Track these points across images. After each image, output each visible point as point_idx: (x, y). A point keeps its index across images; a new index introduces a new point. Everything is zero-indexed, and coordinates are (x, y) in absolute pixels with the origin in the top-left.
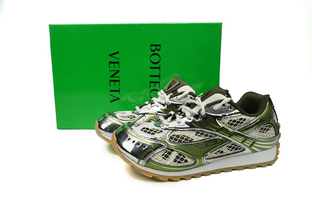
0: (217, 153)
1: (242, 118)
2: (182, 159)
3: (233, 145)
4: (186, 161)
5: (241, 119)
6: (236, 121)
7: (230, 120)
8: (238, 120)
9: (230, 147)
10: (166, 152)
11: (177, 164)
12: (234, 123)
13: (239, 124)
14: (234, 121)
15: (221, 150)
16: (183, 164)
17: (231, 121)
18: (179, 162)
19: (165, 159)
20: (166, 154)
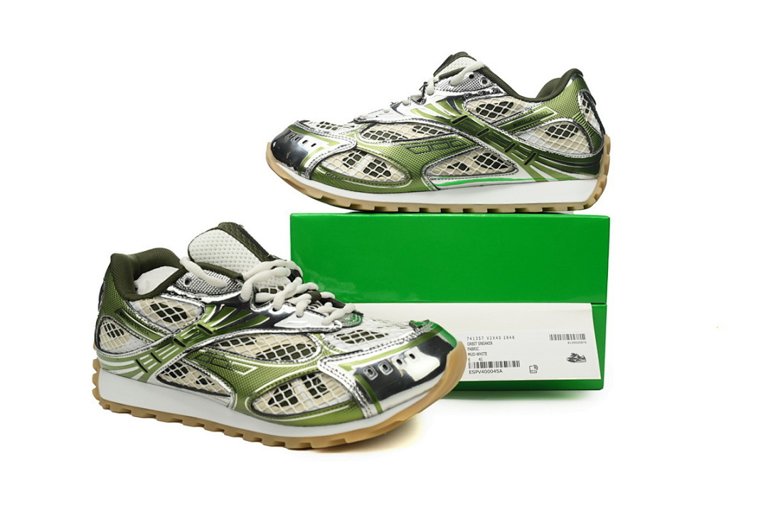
0: (453, 168)
1: (507, 101)
2: (380, 169)
3: (488, 155)
4: (388, 174)
5: (504, 103)
6: (494, 106)
7: (482, 103)
8: (498, 105)
9: (481, 159)
10: (350, 155)
11: (370, 176)
12: (490, 111)
13: (500, 113)
14: (490, 106)
15: (461, 162)
16: (381, 178)
17: (482, 106)
18: (374, 174)
19: (348, 166)
20: (352, 158)
